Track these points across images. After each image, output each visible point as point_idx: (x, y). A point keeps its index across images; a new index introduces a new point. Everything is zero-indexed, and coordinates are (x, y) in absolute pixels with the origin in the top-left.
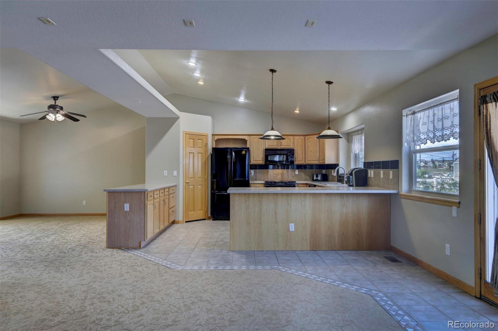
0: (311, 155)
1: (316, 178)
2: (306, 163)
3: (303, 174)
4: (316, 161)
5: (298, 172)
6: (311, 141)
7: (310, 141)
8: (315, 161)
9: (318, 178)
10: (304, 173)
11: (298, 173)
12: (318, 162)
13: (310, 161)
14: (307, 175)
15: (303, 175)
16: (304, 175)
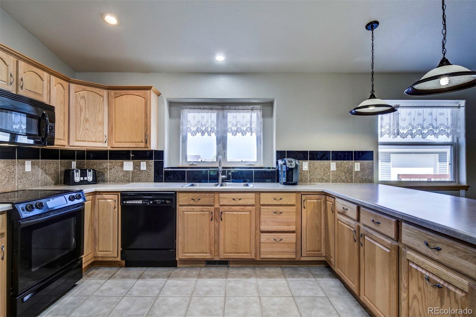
0: (87, 129)
1: (82, 179)
2: (71, 144)
3: (40, 171)
4: (101, 142)
5: (30, 166)
6: (86, 98)
7: (83, 97)
8: (96, 142)
9: (85, 178)
10: (42, 169)
11: (30, 170)
12: (106, 145)
13: (85, 141)
14: (47, 174)
15: (40, 173)
16: (42, 172)
